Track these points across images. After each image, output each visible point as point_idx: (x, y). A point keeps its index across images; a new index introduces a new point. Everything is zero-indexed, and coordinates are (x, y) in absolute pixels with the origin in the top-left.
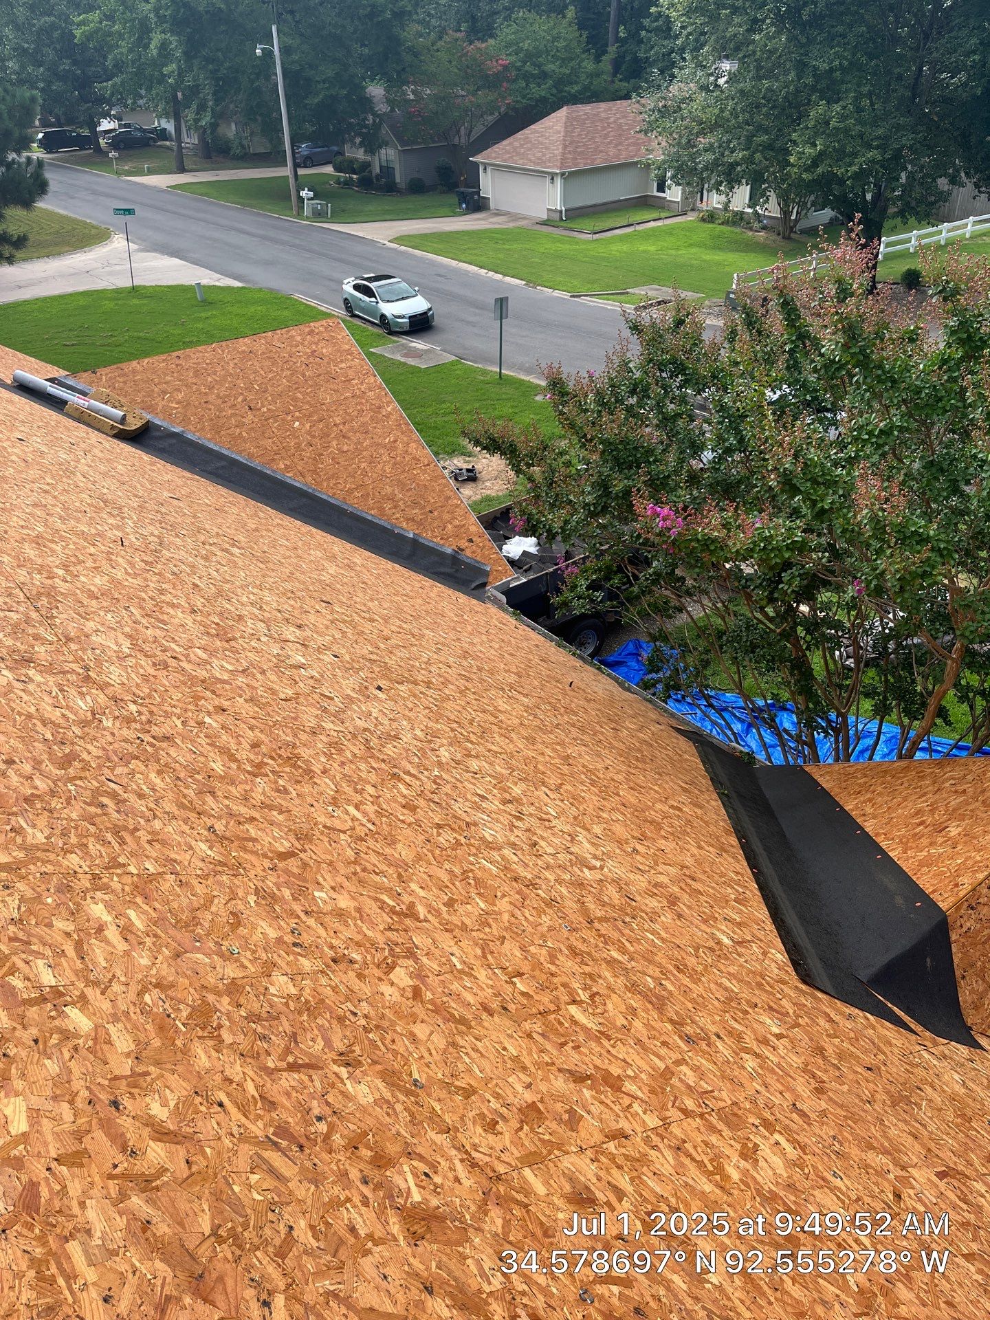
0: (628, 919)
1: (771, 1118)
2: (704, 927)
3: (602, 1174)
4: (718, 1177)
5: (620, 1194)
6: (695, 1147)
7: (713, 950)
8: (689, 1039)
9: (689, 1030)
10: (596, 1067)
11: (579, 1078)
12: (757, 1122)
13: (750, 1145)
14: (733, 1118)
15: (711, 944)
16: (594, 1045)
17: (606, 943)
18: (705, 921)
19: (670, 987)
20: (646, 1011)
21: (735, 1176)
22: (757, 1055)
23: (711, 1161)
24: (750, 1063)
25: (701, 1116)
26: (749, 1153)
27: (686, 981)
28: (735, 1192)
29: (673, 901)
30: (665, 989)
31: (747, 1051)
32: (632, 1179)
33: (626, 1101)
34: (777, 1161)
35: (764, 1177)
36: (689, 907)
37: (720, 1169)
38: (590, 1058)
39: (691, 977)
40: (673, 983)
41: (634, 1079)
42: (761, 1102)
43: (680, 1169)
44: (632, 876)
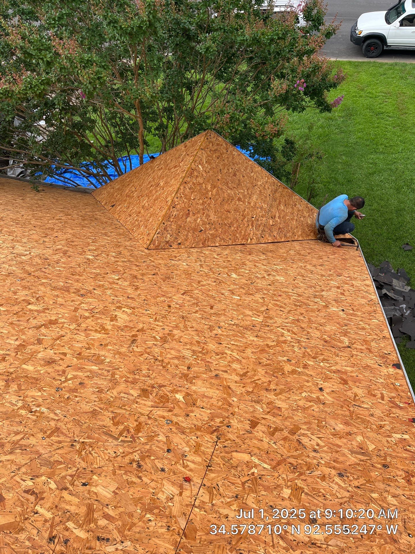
0: (47, 266)
1: (121, 305)
2: (81, 256)
3: (56, 352)
4: (103, 331)
5: (65, 354)
6: (92, 327)
7: (86, 262)
8: (82, 295)
9: (82, 292)
10: (44, 321)
11: (38, 328)
12: (115, 309)
13: (114, 316)
14: (105, 312)
15: (85, 260)
16: (42, 314)
17: (39, 278)
18: (81, 254)
19: (70, 282)
20: (63, 293)
21: (109, 328)
22: (111, 288)
23: (99, 328)
24: (109, 292)
25: (93, 316)
26: (114, 319)
27: (78, 277)
28: (111, 332)
29: (65, 253)
30: (69, 283)
31: (107, 289)
32: (69, 348)
33: (61, 325)
34: (125, 317)
35: (120, 323)
36: (73, 252)
37: (104, 329)
38: (42, 319)
39: (79, 275)
40: (71, 280)
41: (62, 317)
42: (115, 302)
43: (87, 336)
44: (45, 251)
